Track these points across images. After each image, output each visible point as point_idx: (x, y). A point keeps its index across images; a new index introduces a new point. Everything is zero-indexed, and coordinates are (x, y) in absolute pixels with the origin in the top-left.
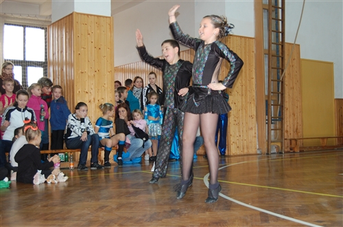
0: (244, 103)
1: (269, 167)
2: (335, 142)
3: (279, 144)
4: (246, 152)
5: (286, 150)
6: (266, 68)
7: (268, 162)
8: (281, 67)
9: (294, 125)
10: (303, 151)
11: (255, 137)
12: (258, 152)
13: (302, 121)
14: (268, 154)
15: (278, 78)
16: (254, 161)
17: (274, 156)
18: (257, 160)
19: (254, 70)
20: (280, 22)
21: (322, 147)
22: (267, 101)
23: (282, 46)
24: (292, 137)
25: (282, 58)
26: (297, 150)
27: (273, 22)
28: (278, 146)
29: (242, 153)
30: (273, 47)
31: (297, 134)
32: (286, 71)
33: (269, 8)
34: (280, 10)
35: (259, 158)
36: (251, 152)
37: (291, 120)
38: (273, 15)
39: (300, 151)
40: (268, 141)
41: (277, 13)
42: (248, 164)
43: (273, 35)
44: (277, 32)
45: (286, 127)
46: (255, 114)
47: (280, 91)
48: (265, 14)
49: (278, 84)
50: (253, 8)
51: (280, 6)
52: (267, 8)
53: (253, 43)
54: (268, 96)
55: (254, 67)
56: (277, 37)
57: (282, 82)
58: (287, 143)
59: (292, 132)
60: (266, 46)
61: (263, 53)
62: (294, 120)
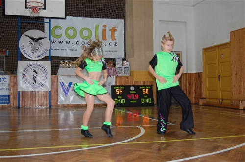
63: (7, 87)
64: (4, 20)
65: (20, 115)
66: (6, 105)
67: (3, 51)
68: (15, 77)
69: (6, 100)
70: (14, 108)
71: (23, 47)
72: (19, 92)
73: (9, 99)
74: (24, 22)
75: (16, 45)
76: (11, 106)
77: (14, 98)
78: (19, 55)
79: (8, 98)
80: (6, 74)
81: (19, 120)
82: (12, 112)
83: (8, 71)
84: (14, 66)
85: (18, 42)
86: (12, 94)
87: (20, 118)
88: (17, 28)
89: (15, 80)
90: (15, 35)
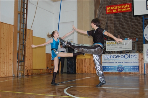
0: (7, 54)
1: (18, 82)
2: (45, 71)
3: (23, 72)
4: (7, 75)
5: (25, 75)
6: (18, 39)
7: (18, 80)
8: (24, 38)
9: (29, 64)
10: (33, 75)
11: (12, 69)
12: (13, 76)
13: (33, 62)
14: (17, 76)
15: (23, 43)
16: (11, 80)
17: (20, 77)
18: (13, 80)
19: (13, 39)
20: (25, 20)
21: (40, 73)
22: (18, 53)
23: (26, 30)
24: (28, 69)
25: (25, 35)
26: (30, 74)
27: (22, 19)
28: (22, 73)
29: (6, 76)
30: (22, 30)
31: (30, 68)
32: (26, 41)
33: (21, 13)
34: (25, 15)
35: (14, 78)
36: (10, 76)
37: (28, 62)
38: (22, 16)
39: (32, 75)
40: (18, 71)
41: (24, 16)
42: (8, 81)
43: (22, 25)
44: (24, 24)
45: (26, 65)
46: (12, 59)
47: (24, 49)
48: (19, 16)
49: (23, 46)
50: (13, 12)
51: (25, 13)
52: (20, 13)
53: (13, 28)
54: (19, 51)
55: (13, 38)
56: (24, 26)
57: (25, 45)
58: (26, 71)
59: (28, 67)
60: (18, 29)
61: (17, 32)
62: (29, 62)
63: (137, 61)
64: (134, 20)
65: (146, 79)
66: (137, 72)
67: (134, 39)
68: (142, 54)
69: (136, 69)
70: (141, 74)
71: (146, 35)
72: (144, 64)
73: (138, 69)
74: (146, 19)
75: (142, 34)
76: (140, 73)
77: (142, 68)
78: (144, 40)
79: (138, 67)
80: (136, 52)
81: (145, 81)
82: (141, 76)
83: (138, 51)
84: (141, 48)
85: (143, 33)
86: (140, 65)
87: (146, 81)
88: (142, 23)
89: (142, 56)
90: (141, 28)
